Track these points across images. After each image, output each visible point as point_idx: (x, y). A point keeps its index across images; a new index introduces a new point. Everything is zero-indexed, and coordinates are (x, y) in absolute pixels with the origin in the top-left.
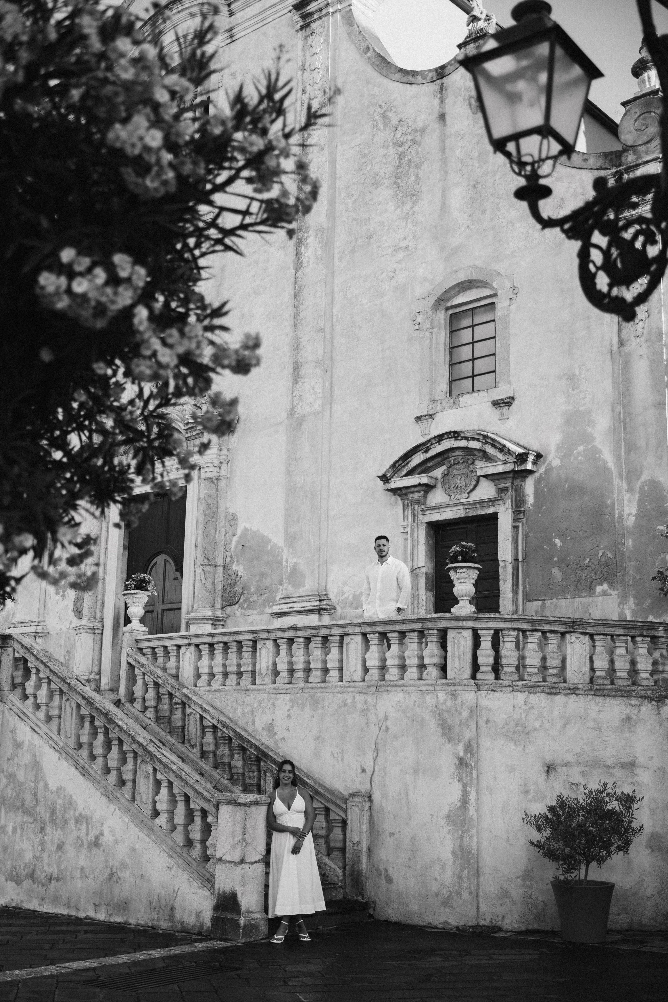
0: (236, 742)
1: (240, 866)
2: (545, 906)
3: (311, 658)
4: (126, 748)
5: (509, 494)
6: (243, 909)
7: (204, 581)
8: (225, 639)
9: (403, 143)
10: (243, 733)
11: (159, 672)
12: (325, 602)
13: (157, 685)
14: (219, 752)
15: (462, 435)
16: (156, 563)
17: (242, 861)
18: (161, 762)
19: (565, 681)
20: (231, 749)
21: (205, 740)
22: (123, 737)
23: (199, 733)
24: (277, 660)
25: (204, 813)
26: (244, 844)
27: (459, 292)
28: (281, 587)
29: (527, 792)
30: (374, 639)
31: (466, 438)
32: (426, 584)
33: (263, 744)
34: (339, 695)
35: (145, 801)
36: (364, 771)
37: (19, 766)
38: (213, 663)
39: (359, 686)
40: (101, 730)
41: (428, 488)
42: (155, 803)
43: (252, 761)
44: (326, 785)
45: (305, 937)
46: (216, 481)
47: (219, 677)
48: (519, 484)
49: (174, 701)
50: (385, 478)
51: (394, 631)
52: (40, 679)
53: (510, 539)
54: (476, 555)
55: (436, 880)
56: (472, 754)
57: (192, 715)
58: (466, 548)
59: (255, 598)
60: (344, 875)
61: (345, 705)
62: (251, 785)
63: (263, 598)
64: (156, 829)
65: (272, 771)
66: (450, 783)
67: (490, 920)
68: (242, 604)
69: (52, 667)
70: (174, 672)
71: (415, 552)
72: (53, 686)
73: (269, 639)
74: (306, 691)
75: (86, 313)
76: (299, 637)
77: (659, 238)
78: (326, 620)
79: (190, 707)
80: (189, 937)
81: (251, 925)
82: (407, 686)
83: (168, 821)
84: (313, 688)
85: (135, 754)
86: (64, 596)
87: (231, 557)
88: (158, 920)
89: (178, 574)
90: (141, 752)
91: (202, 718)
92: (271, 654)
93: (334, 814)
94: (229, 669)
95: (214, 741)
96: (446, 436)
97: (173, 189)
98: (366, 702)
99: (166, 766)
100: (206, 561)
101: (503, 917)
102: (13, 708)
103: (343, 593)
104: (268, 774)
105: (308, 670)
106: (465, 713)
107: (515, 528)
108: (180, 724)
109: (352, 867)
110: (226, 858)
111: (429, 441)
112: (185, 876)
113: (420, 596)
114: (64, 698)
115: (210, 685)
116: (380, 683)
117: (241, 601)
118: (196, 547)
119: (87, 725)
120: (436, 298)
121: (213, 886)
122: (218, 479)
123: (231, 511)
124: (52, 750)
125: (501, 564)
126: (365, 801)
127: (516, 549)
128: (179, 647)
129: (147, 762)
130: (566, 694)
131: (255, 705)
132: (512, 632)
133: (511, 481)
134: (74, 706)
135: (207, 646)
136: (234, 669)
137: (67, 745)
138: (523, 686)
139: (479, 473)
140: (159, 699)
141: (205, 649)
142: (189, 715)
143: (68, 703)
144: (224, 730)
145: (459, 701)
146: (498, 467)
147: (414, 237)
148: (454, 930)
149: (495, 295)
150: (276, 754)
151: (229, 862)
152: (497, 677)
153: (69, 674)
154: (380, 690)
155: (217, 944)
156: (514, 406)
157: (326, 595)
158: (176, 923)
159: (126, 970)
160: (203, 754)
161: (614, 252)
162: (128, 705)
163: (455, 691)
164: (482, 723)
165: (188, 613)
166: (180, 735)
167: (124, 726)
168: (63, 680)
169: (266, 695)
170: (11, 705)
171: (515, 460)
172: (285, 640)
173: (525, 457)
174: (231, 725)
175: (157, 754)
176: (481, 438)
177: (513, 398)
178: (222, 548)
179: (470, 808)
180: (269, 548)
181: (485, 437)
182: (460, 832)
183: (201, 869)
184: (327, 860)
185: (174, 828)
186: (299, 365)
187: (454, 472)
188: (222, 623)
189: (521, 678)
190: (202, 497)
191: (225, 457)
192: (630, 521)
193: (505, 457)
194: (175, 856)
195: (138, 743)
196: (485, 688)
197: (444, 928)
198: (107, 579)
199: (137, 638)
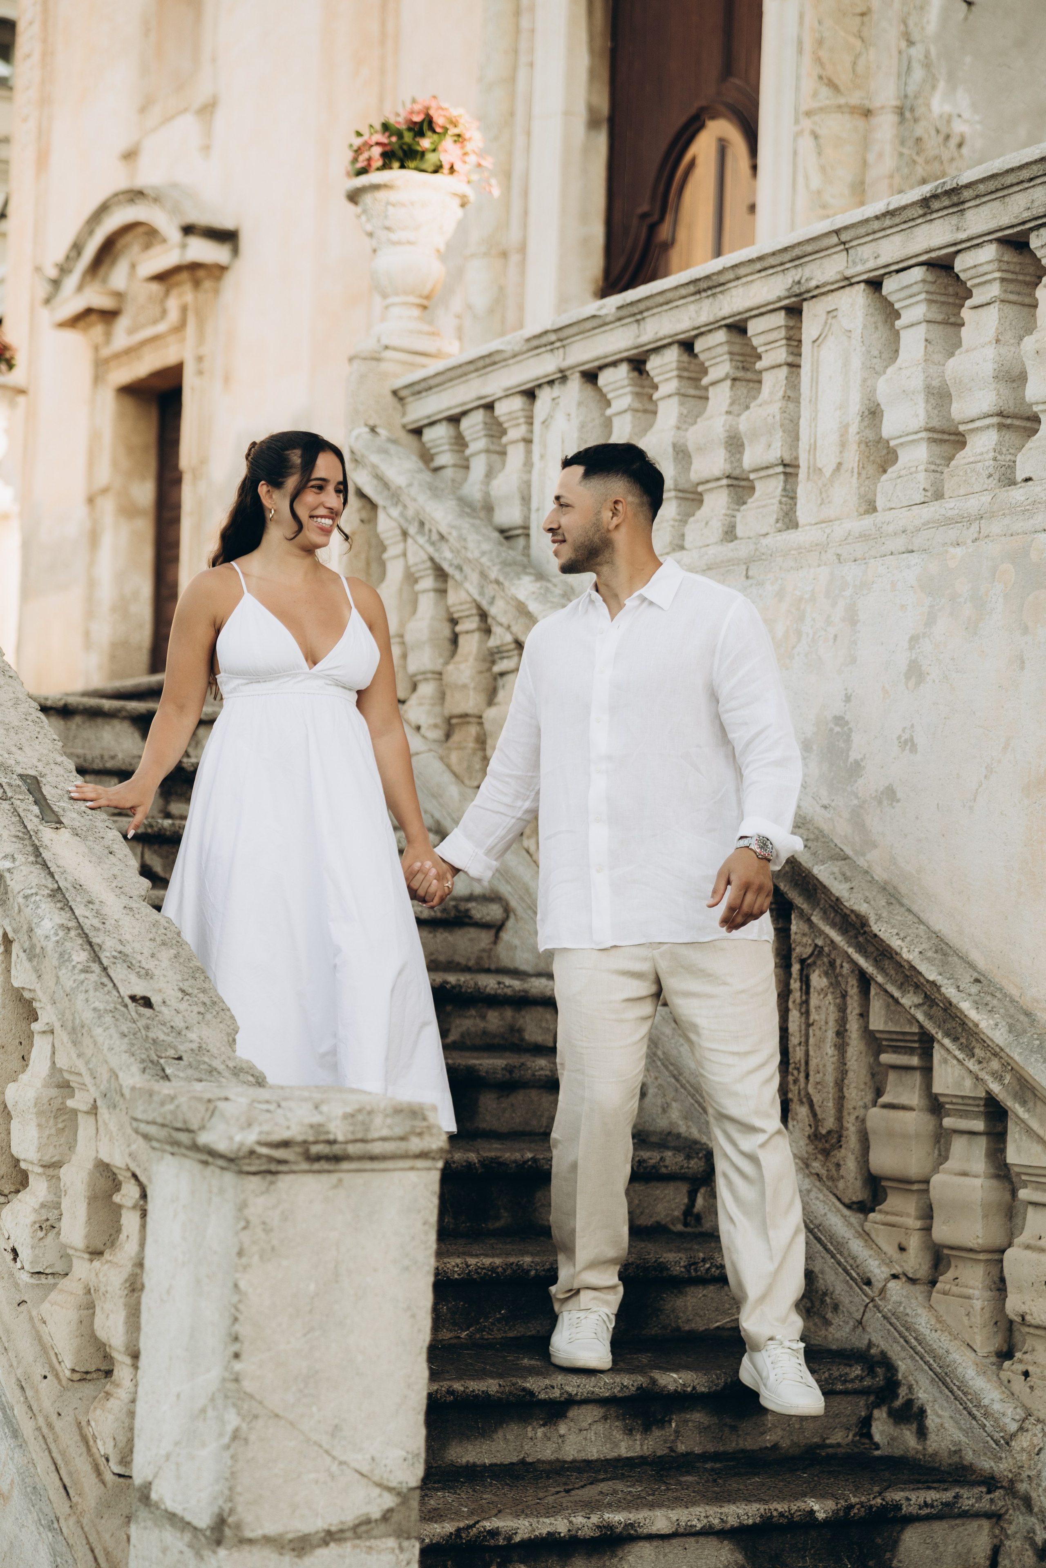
3: (1031, 349)
13: (440, 575)
16: (692, 164)
65: (832, 964)
70: (511, 516)
73: (848, 282)
76: (973, 243)
83: (47, 1226)
87: (927, 65)
92: (856, 362)
100: (825, 91)
104: (818, 980)
105: (1018, 421)
110: (166, 1493)
128: (531, 396)
136: (720, 462)
141: (619, 390)
151: (173, 1519)
169: (829, 572)
172: (918, 273)
178: (893, 36)
185: (61, 1266)
198: (532, 248)
199: (399, 383)
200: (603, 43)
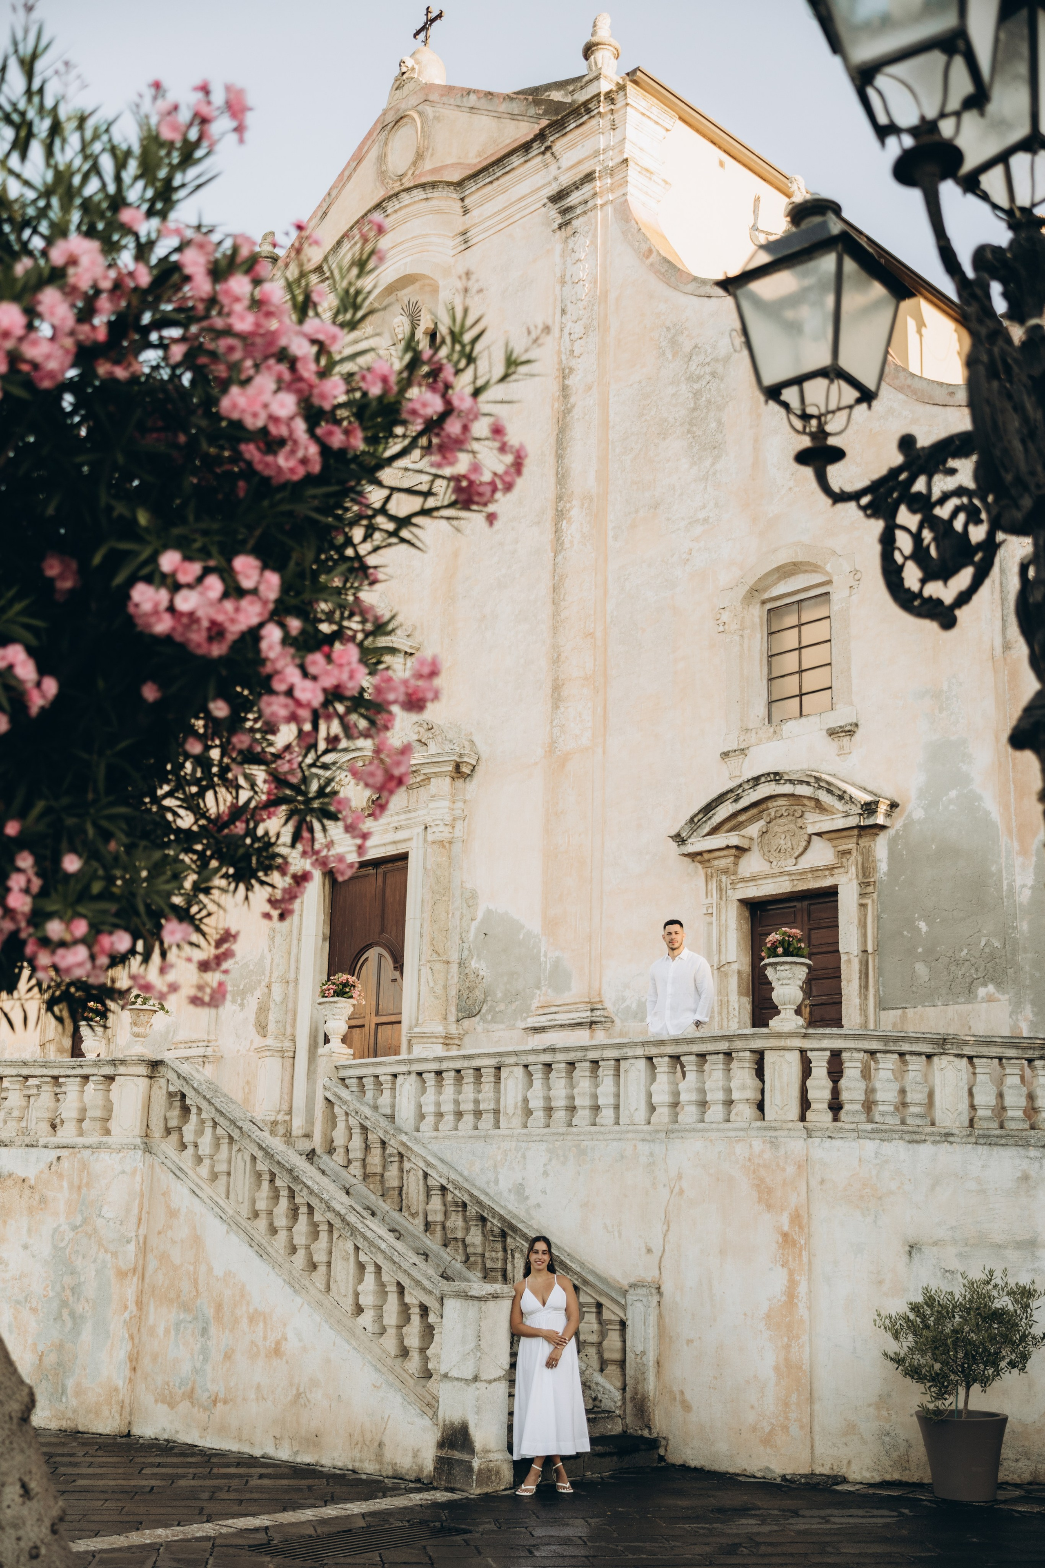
0: (472, 1210)
1: (474, 1386)
2: (910, 1446)
3: (576, 1091)
4: (317, 1217)
5: (852, 859)
6: (478, 1445)
7: (431, 984)
8: (458, 1065)
9: (699, 378)
10: (482, 1197)
11: (367, 1111)
12: (598, 1013)
13: (364, 1129)
14: (449, 1224)
15: (786, 777)
16: (367, 959)
17: (476, 1379)
18: (365, 1238)
19: (933, 1124)
20: (466, 1220)
21: (429, 1207)
22: (314, 1202)
23: (422, 1197)
24: (529, 1095)
25: (424, 1310)
26: (479, 1354)
27: (780, 579)
28: (538, 992)
29: (880, 1282)
30: (663, 1064)
31: (791, 781)
32: (739, 986)
33: (510, 1212)
34: (615, 1144)
35: (343, 1292)
36: (649, 1251)
37: (174, 1242)
38: (442, 1098)
39: (642, 1131)
40: (284, 1193)
41: (741, 850)
42: (357, 1295)
43: (494, 1236)
44: (598, 1271)
45: (564, 1488)
46: (447, 845)
47: (449, 1118)
48: (867, 844)
49: (388, 1152)
50: (679, 839)
51: (691, 1054)
52: (203, 1122)
53: (856, 921)
54: (803, 945)
55: (752, 1407)
56: (801, 1227)
57: (412, 1172)
58: (789, 936)
59: (502, 1007)
60: (624, 1399)
61: (622, 1157)
62: (493, 1270)
63: (514, 1006)
64: (359, 1331)
66: (771, 1269)
67: (829, 1465)
68: (485, 1015)
69: (218, 1106)
70: (388, 1111)
71: (723, 942)
72: (219, 1131)
73: (518, 1065)
74: (569, 1138)
75: (197, 637)
76: (559, 1062)
77: (984, 516)
78: (600, 1036)
79: (409, 1160)
80: (403, 1486)
81: (490, 1470)
82: (708, 1130)
83: (375, 1321)
84: (579, 1134)
85: (330, 1225)
86: (242, 1005)
87: (470, 950)
88: (361, 1461)
89: (398, 973)
90: (337, 1222)
91: (426, 1175)
92: (520, 1086)
93: (609, 1312)
94: (463, 1107)
95: (443, 1208)
96: (763, 779)
97: (316, 467)
98: (651, 1154)
99: (371, 1243)
100: (435, 955)
101: (849, 1462)
102: (166, 1161)
103: (624, 1000)
104: (517, 1255)
105: (572, 1109)
106: (791, 1170)
107: (863, 906)
108: (396, 1183)
109: (635, 1388)
110: (454, 1373)
111: (740, 786)
112: (399, 1399)
113: (731, 1003)
114: (235, 1148)
115: (437, 1130)
116: (671, 1127)
117: (483, 1011)
118: (421, 936)
119: (265, 1185)
120: (747, 588)
121: (435, 1413)
122: (450, 843)
123: (469, 886)
124: (218, 1221)
125: (844, 958)
126: (651, 1294)
127: (865, 935)
128: (395, 1076)
129: (346, 1238)
130: (934, 1142)
131: (499, 1158)
132: (855, 1055)
133: (854, 840)
134: (248, 1159)
135: (433, 1074)
136: (471, 1106)
137: (238, 1213)
138: (873, 1131)
139: (811, 830)
140: (367, 1148)
141: (430, 1078)
142: (408, 1172)
143: (240, 1154)
144: (457, 1192)
145: (782, 1151)
146: (836, 821)
147: (716, 505)
148: (779, 1480)
149: (829, 582)
150: (529, 1227)
151: (457, 1379)
152: (836, 1119)
153: (241, 1115)
154: (672, 1136)
155: (441, 1496)
156: (857, 736)
157: (601, 1002)
158: (386, 1466)
159: (311, 1531)
160: (428, 1226)
161: (927, 535)
162: (326, 1157)
163: (776, 1137)
164: (814, 1183)
165: (411, 1028)
166: (396, 1199)
167: (315, 1188)
168: (233, 1122)
169: (514, 1144)
170: (163, 1157)
171: (860, 811)
172: (540, 1066)
173: (873, 806)
174: (466, 1185)
175: (360, 1226)
176: (812, 780)
177: (857, 725)
178: (457, 938)
179: (800, 1305)
180: (521, 937)
181: (817, 779)
182: (786, 1339)
183: (419, 1389)
184: (598, 1378)
185: (383, 1331)
186: (560, 683)
187: (776, 829)
188: (456, 1042)
189: (870, 1121)
190: (429, 867)
191: (460, 811)
192: (1025, 896)
193: (847, 808)
194: (384, 1370)
195: (334, 1210)
196: (818, 1134)
197: (764, 1478)
198: (301, 981)
199: (338, 1064)
200: (328, 911)
